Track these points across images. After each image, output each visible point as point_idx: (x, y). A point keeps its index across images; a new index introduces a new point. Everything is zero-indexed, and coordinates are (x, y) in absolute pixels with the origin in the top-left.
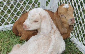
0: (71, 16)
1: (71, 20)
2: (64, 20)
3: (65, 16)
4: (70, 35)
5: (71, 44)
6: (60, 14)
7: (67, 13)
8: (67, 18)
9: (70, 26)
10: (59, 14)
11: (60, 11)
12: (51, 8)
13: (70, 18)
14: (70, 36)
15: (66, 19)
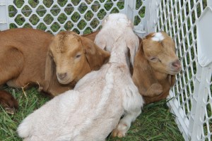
0: (172, 56)
1: (173, 64)
2: (159, 66)
3: (160, 57)
4: (168, 94)
5: (164, 113)
6: (149, 56)
7: (162, 52)
8: (163, 61)
9: (169, 75)
10: (146, 57)
11: (147, 49)
12: (144, 29)
13: (171, 60)
14: (168, 97)
15: (163, 65)
